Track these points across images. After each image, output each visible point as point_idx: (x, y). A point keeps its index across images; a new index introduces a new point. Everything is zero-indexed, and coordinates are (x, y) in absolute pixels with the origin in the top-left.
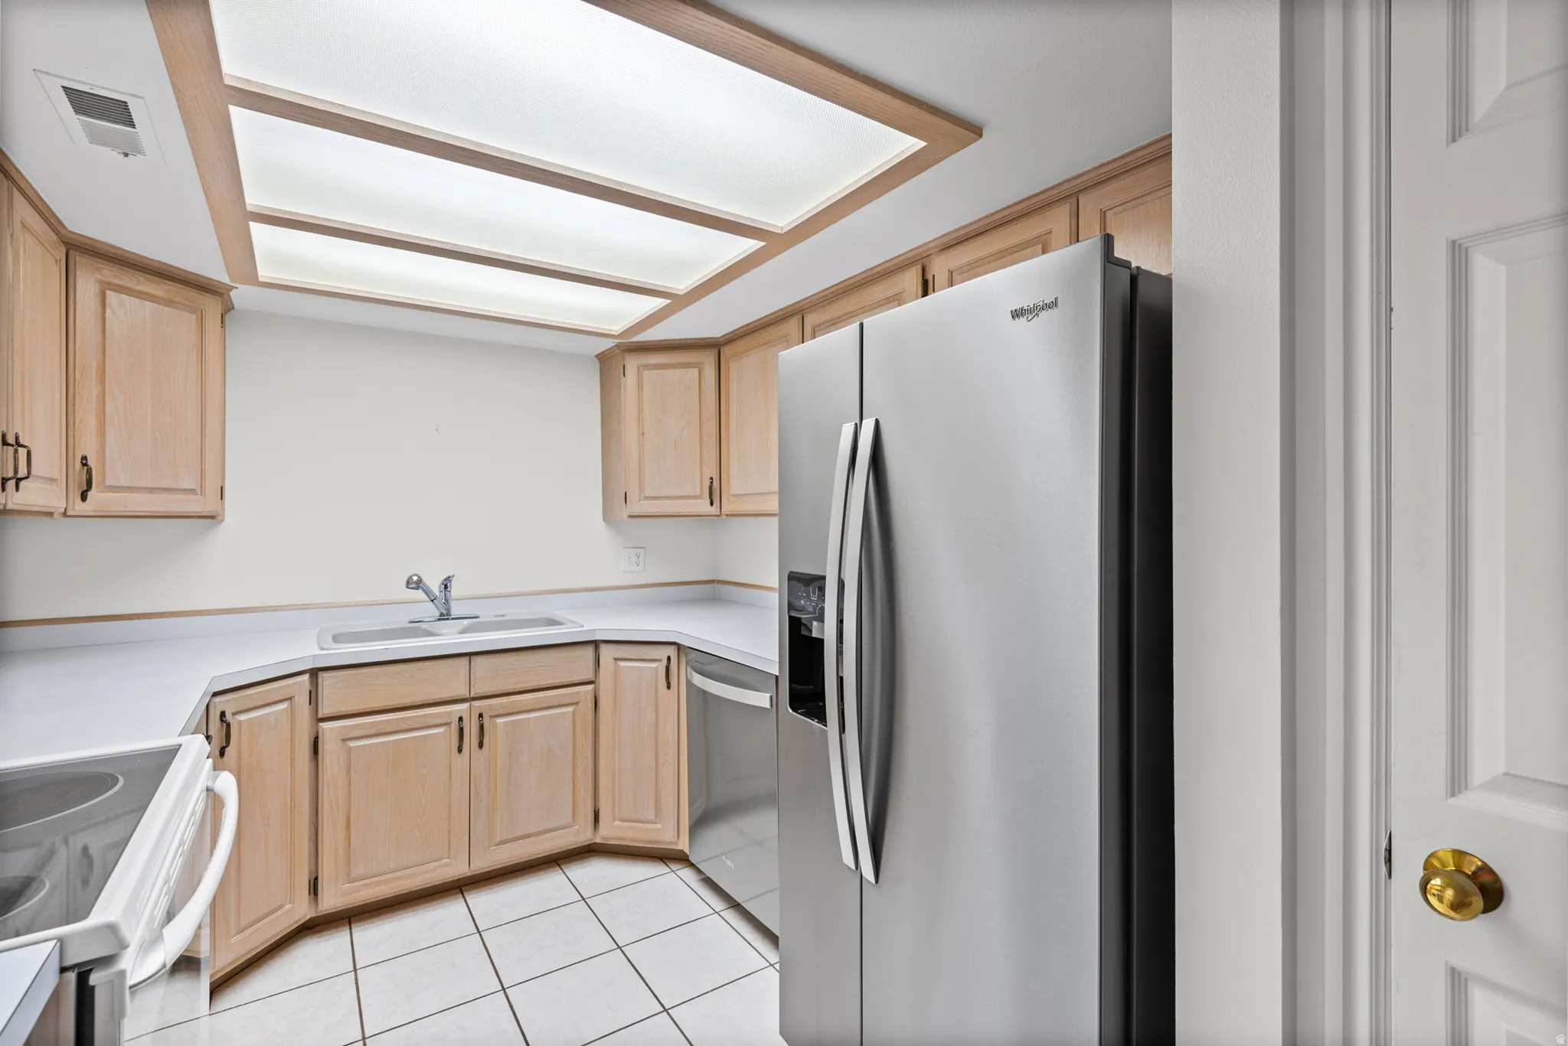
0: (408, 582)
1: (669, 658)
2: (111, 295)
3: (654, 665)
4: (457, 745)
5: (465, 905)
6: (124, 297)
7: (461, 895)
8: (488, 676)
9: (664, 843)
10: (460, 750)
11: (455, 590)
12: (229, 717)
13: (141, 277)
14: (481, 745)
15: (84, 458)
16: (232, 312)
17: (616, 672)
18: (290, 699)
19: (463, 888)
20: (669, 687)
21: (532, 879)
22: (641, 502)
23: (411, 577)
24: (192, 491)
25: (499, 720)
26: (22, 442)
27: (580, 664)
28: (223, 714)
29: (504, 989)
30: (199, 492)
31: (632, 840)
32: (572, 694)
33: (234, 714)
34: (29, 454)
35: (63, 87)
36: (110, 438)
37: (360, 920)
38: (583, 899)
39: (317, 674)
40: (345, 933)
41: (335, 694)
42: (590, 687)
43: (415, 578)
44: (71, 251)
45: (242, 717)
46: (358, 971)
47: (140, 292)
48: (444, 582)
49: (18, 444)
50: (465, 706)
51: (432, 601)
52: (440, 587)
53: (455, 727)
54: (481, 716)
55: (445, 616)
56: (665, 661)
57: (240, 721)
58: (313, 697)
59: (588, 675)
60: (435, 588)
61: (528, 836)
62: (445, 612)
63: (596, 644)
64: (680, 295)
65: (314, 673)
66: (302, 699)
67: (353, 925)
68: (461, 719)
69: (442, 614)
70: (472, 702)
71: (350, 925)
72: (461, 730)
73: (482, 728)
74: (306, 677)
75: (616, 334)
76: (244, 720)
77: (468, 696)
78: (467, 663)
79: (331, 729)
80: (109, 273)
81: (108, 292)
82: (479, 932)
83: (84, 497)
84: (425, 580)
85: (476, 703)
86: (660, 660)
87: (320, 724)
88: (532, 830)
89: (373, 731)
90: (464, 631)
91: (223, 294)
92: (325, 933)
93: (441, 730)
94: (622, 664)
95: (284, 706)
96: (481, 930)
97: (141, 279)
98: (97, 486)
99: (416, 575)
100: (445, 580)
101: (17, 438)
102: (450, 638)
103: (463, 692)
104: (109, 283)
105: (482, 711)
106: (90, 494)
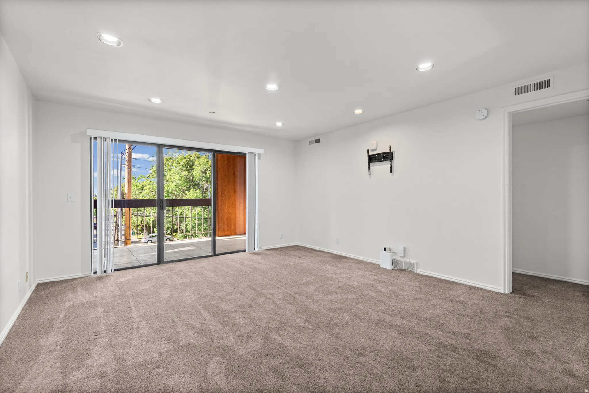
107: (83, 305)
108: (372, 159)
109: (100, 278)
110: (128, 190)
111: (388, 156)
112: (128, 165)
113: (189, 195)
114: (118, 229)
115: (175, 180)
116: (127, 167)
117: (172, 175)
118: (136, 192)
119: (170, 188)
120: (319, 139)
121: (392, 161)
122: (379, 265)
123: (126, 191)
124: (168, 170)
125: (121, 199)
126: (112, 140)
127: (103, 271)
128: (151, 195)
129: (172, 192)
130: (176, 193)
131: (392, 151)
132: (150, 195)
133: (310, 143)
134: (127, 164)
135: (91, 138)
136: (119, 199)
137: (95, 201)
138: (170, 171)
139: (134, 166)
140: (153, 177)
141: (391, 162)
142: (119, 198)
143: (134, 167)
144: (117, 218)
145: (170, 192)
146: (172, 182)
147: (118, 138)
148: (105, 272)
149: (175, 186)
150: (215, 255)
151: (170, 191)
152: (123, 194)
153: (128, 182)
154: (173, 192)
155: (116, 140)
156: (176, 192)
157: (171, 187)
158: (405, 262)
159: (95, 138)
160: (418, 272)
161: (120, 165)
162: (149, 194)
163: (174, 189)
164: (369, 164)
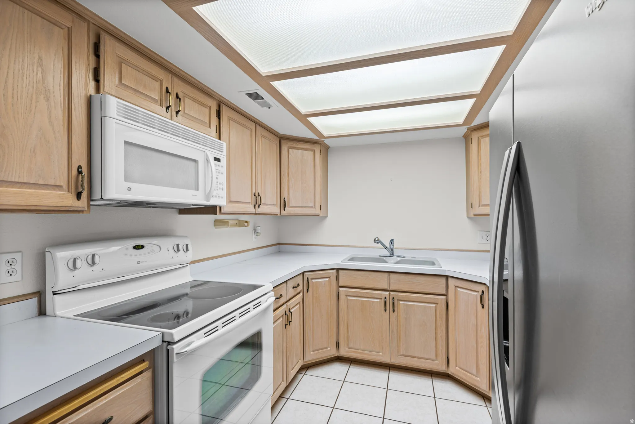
0: (374, 241)
1: (483, 292)
2: (291, 150)
3: (475, 293)
4: (384, 309)
5: (388, 375)
6: (294, 150)
7: (388, 370)
8: (396, 283)
9: (480, 388)
10: (385, 311)
11: (396, 245)
12: (309, 280)
13: (298, 143)
14: (394, 311)
15: (284, 198)
16: (330, 148)
17: (456, 292)
18: (329, 277)
19: (391, 368)
20: (483, 307)
21: (417, 377)
22: (480, 207)
23: (376, 238)
24: (312, 207)
25: (401, 302)
27: (439, 286)
28: (308, 278)
29: (384, 418)
30: (314, 207)
31: (465, 380)
32: (435, 298)
33: (311, 279)
35: (246, 94)
36: (290, 193)
37: (354, 364)
38: (435, 397)
39: (338, 271)
40: (348, 365)
41: (344, 279)
42: (444, 297)
43: (377, 239)
44: (281, 140)
45: (314, 281)
46: (344, 382)
47: (298, 148)
48: (391, 241)
50: (387, 293)
51: (385, 248)
52: (390, 243)
53: (383, 300)
54: (393, 298)
55: (392, 255)
56: (481, 293)
57: (313, 282)
58: (337, 278)
59: (444, 292)
60: (388, 244)
61: (415, 357)
62: (391, 254)
63: (447, 277)
64: (478, 94)
65: (338, 270)
66: (333, 278)
67: (351, 365)
68: (385, 298)
69: (390, 255)
70: (390, 292)
71: (351, 364)
72: (385, 302)
73: (393, 303)
74: (335, 271)
75: (462, 123)
76: (314, 282)
77: (388, 289)
78: (388, 276)
79: (342, 291)
80: (290, 144)
81: (290, 149)
82: (387, 389)
83: (284, 210)
84: (380, 239)
85: (392, 293)
86: (478, 292)
87: (339, 288)
88: (416, 355)
89: (355, 295)
90: (397, 263)
91: (321, 143)
92: (343, 363)
93: (378, 300)
94: (459, 289)
95: (327, 279)
96: (388, 388)
97: (298, 144)
98: (288, 206)
99: (377, 238)
100: (391, 240)
101: (259, 194)
102: (391, 265)
103: (386, 287)
104: (290, 147)
105: (394, 297)
106: (286, 208)
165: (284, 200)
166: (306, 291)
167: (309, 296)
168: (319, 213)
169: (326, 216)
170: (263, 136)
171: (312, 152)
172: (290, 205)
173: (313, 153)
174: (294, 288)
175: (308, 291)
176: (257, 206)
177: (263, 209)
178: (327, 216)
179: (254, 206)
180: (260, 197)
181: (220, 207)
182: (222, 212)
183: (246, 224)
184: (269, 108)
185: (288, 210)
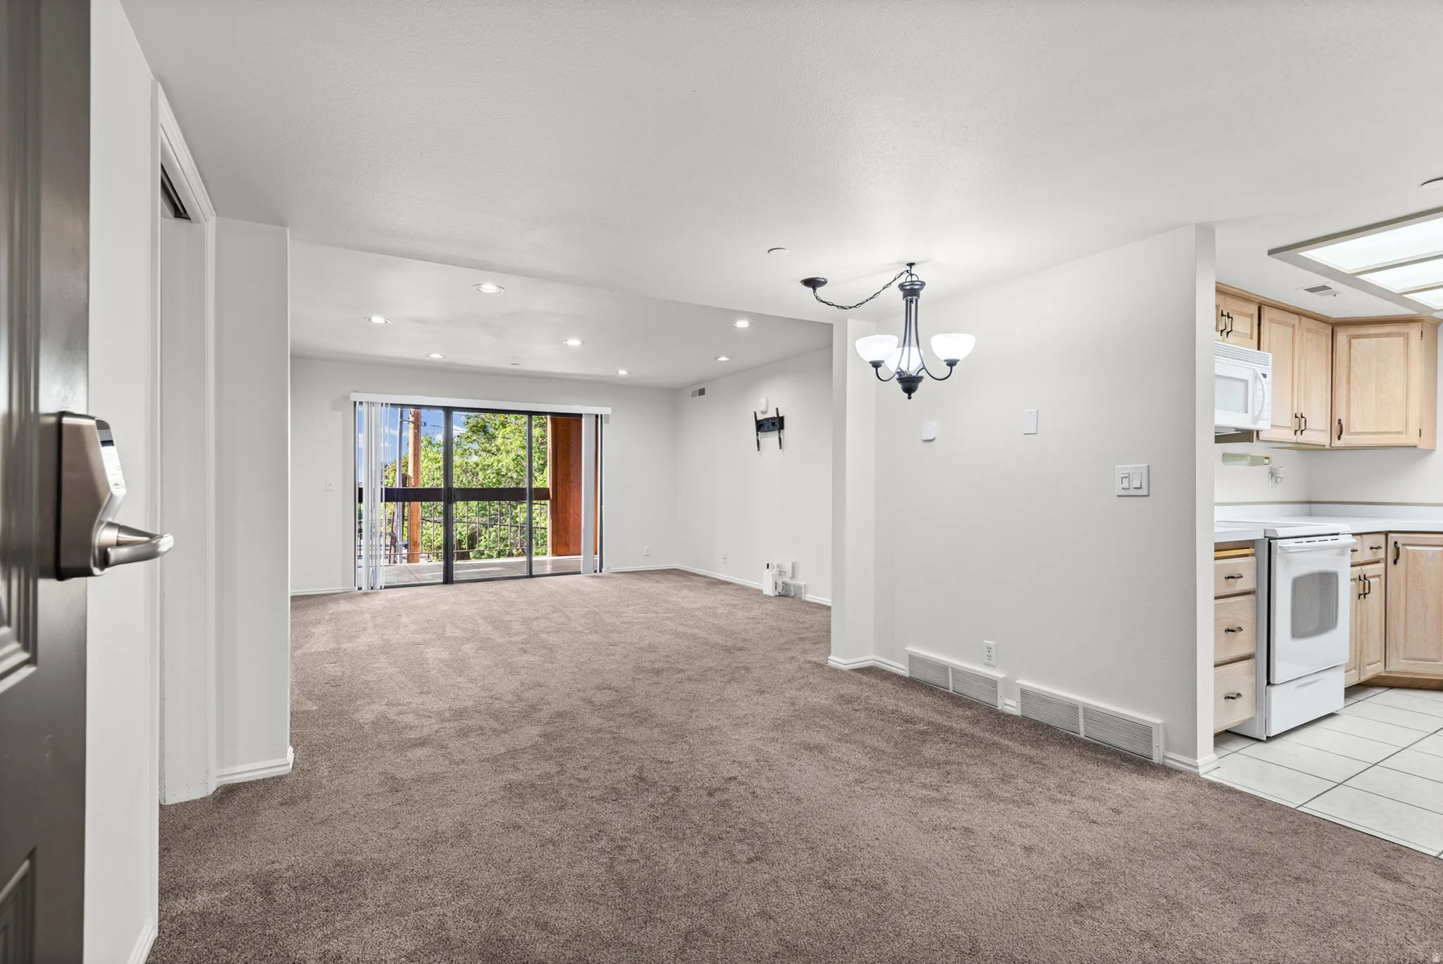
2: (1354, 341)
6: (1360, 340)
12: (1399, 545)
13: (1369, 327)
15: (1340, 420)
24: (1400, 432)
26: (1303, 416)
28: (1396, 541)
30: (1405, 432)
33: (1403, 544)
34: (1306, 420)
36: (1352, 410)
44: (1334, 328)
45: (1409, 547)
47: (1369, 335)
49: (1302, 417)
57: (1406, 549)
76: (1409, 549)
80: (1353, 330)
81: (1354, 338)
83: (1339, 438)
91: (1421, 320)
98: (1346, 432)
101: (1302, 414)
104: (1353, 335)
106: (1342, 436)
107: (348, 612)
108: (761, 426)
109: (366, 594)
110: (414, 470)
111: (777, 423)
112: (415, 420)
113: (541, 481)
114: (395, 547)
115: (512, 447)
116: (412, 426)
117: (507, 436)
118: (435, 473)
119: (502, 466)
120: (704, 389)
121: (782, 431)
122: (761, 591)
123: (410, 473)
124: (501, 426)
125: (401, 487)
126: (382, 404)
127: (370, 588)
128: (464, 481)
129: (506, 474)
130: (515, 476)
131: (780, 415)
132: (462, 481)
133: (693, 395)
134: (412, 419)
135: (355, 403)
136: (398, 487)
137: (361, 490)
138: (504, 427)
139: (425, 423)
140: (469, 440)
141: (780, 432)
142: (398, 485)
143: (425, 425)
144: (395, 524)
145: (502, 473)
146: (508, 452)
147: (390, 403)
148: (372, 588)
149: (514, 460)
150: (531, 576)
151: (504, 471)
152: (405, 478)
153: (415, 455)
154: (509, 474)
155: (387, 404)
156: (516, 473)
157: (504, 463)
158: (794, 586)
159: (361, 403)
160: (807, 599)
161: (399, 423)
162: (460, 479)
163: (512, 467)
164: (757, 435)
165: (1340, 423)
166: (1393, 562)
167: (1397, 572)
168: (1418, 442)
169: (1429, 448)
170: (1308, 330)
171: (1402, 339)
172: (1352, 430)
173: (1405, 338)
174: (1371, 548)
175: (1395, 562)
176: (1299, 432)
177: (1309, 437)
178: (1434, 450)
179: (1296, 431)
180: (1303, 419)
181: (1258, 432)
182: (1261, 438)
183: (1266, 461)
184: (1335, 295)
185: (1347, 439)
